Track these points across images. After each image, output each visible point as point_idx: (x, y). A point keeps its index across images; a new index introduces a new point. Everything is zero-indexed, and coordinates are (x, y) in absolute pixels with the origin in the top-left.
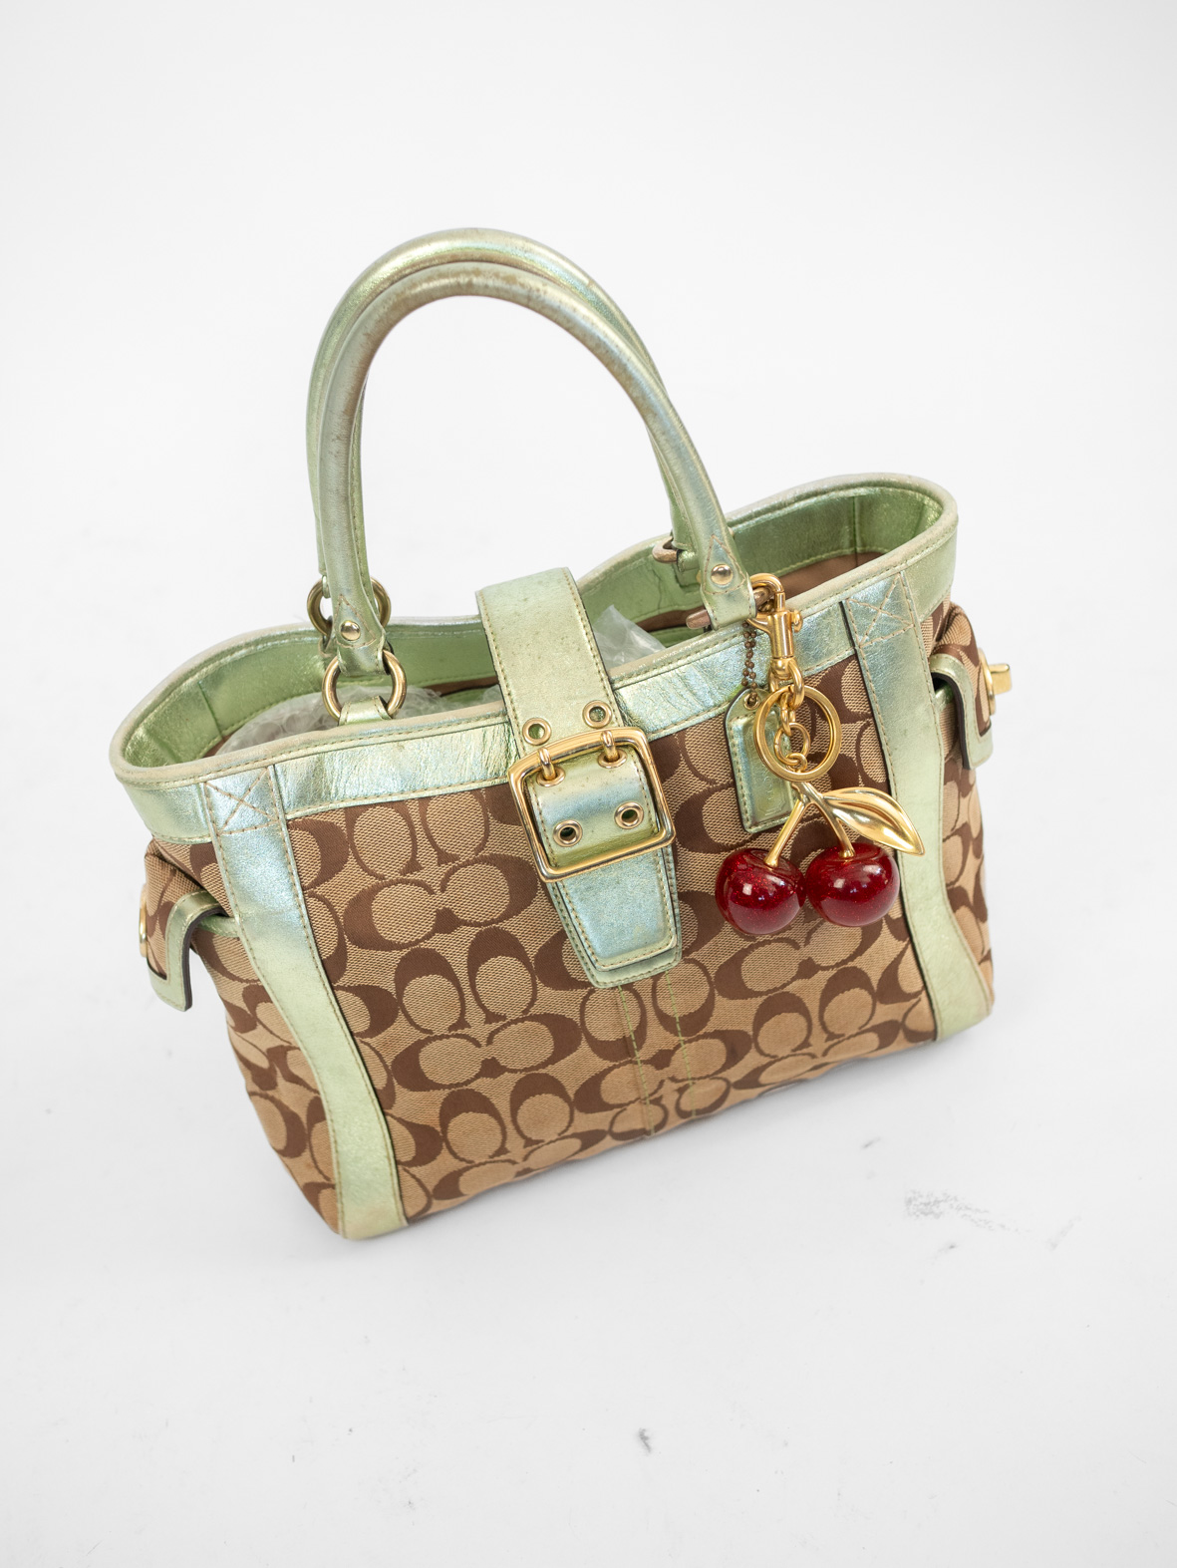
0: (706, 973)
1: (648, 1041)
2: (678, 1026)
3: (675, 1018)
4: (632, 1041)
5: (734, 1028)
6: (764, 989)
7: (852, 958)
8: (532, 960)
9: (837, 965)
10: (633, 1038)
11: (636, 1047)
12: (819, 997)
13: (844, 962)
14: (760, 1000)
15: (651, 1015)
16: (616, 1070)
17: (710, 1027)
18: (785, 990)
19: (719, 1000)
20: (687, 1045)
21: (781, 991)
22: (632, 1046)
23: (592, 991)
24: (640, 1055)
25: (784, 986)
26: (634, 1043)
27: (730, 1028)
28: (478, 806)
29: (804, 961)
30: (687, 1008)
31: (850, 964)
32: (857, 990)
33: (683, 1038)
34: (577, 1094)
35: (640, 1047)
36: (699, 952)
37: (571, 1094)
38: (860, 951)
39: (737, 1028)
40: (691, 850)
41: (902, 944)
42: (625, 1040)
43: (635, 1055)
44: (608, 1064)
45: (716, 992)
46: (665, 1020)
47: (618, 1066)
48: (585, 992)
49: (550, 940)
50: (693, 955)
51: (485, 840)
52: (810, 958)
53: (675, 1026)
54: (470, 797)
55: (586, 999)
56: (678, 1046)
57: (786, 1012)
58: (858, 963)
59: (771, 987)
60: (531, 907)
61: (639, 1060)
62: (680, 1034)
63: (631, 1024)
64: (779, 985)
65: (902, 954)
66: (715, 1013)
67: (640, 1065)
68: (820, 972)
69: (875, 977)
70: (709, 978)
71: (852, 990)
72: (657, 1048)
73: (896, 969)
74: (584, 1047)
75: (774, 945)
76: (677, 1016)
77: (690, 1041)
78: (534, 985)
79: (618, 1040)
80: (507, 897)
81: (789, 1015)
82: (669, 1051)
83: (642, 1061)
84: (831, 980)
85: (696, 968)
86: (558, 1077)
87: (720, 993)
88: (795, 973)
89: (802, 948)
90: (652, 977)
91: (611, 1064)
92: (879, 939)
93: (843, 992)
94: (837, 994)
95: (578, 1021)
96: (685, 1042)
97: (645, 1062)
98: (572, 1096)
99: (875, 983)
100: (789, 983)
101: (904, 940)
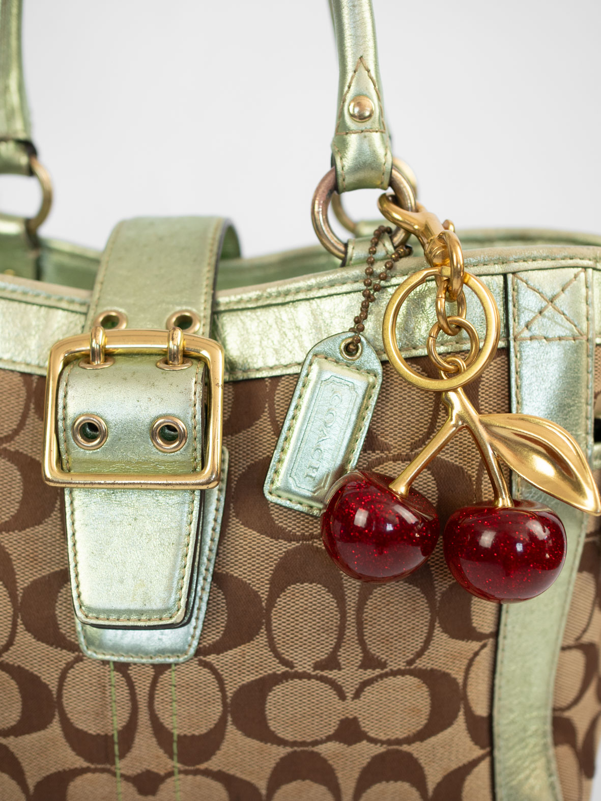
0: (222, 689)
1: (135, 752)
2: (175, 746)
3: (172, 734)
4: (113, 743)
5: (244, 777)
6: (289, 737)
7: (409, 740)
8: (20, 593)
9: (389, 742)
10: (116, 739)
11: (117, 751)
12: (357, 775)
13: (399, 742)
14: (283, 751)
15: (144, 717)
16: (89, 775)
17: (214, 764)
18: (316, 749)
19: (232, 732)
20: (182, 776)
21: (310, 749)
22: (113, 748)
23: (79, 659)
24: (121, 766)
25: (316, 743)
26: (116, 747)
27: (239, 775)
28: (23, 393)
29: (347, 718)
30: (190, 727)
31: (405, 748)
32: (406, 786)
33: (178, 765)
34: (39, 785)
35: (122, 756)
36: (220, 656)
37: (31, 783)
38: (422, 735)
39: (248, 779)
40: (245, 524)
41: (478, 752)
42: (106, 740)
43: (113, 763)
44: (81, 763)
45: (230, 719)
46: (161, 733)
47: (94, 771)
48: (71, 656)
49: (49, 575)
50: (211, 658)
51: (16, 432)
52: (355, 719)
53: (171, 746)
54: (18, 379)
55: (70, 666)
56: (170, 774)
57: (312, 780)
58: (416, 749)
59: (299, 739)
60: (39, 529)
61: (118, 772)
62: (175, 758)
63: (117, 721)
64: (309, 740)
65: (474, 763)
66: (224, 746)
67: (119, 779)
68: (365, 742)
69: (433, 778)
70: (224, 697)
71: (399, 783)
72: (145, 766)
73: (462, 780)
74: (55, 728)
75: (314, 682)
76: (176, 732)
77: (186, 773)
78: (14, 625)
79: (98, 735)
80: (17, 506)
81: (316, 786)
82: (157, 775)
83: (122, 776)
84: (377, 760)
85: (211, 677)
86: (19, 754)
87: (236, 722)
88: (331, 732)
89: (349, 700)
90: (154, 666)
91: (85, 764)
92: (450, 730)
93: (388, 781)
94: (380, 781)
95: (54, 690)
96: (180, 772)
97: (126, 778)
98: (31, 788)
99: (431, 786)
100: (322, 742)
101: (482, 747)
